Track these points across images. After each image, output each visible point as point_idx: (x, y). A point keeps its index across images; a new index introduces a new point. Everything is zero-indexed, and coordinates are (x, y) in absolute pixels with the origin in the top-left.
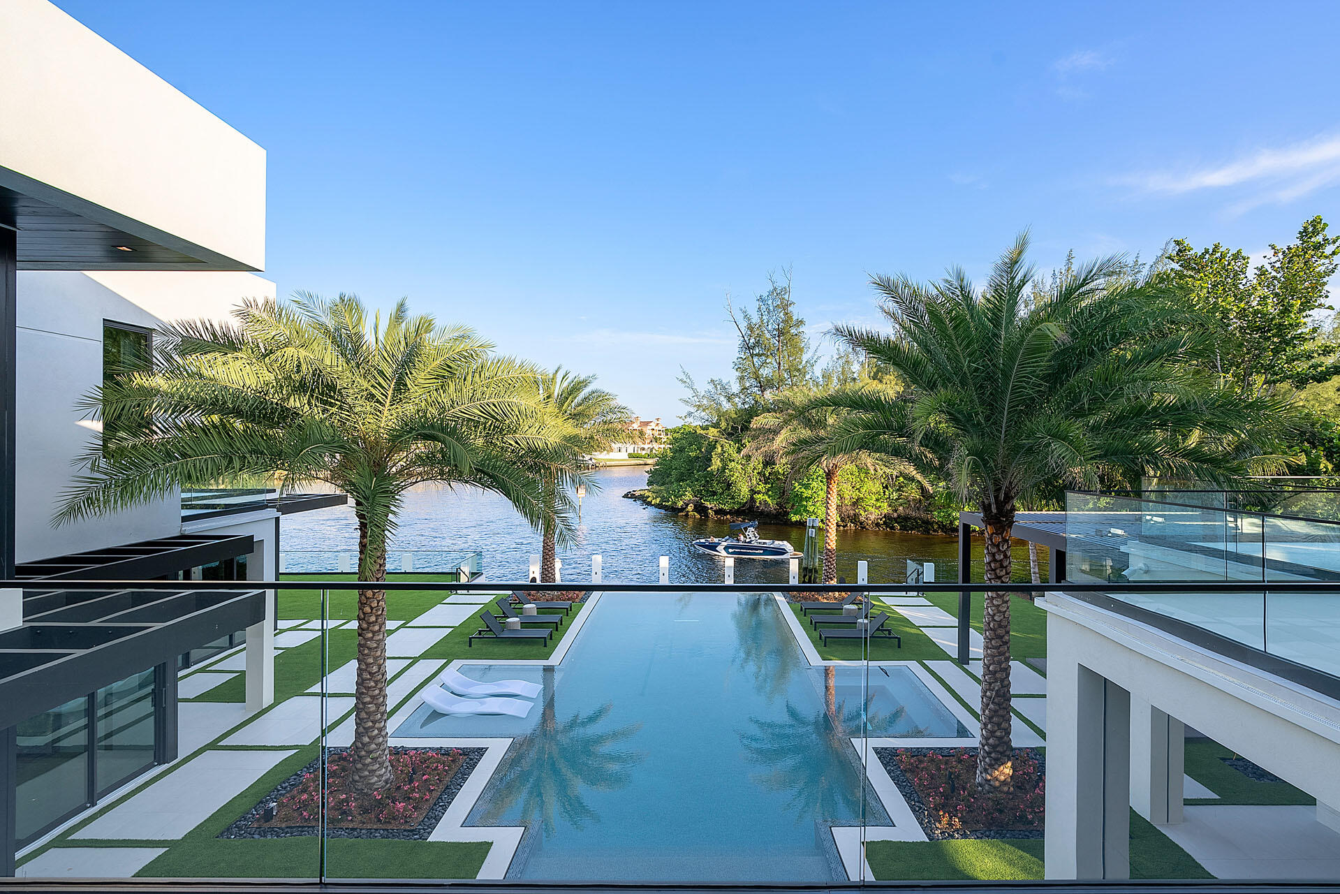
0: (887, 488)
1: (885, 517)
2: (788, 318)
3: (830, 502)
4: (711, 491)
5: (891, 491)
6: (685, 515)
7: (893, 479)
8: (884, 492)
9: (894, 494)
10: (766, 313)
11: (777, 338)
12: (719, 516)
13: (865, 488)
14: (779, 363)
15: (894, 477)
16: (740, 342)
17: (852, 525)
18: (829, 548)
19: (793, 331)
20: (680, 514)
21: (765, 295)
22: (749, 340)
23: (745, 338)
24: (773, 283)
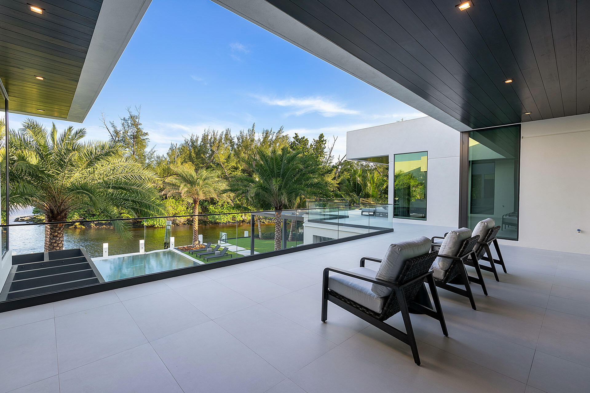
0: (188, 208)
1: (187, 220)
2: (139, 131)
3: (196, 212)
4: (91, 214)
5: (190, 209)
6: (74, 227)
7: (190, 205)
8: (187, 210)
9: (191, 210)
10: (127, 126)
11: (133, 140)
12: (98, 227)
13: (179, 209)
14: (134, 152)
15: (191, 204)
16: (110, 138)
17: (173, 225)
18: (196, 229)
19: (142, 137)
20: (70, 227)
21: (127, 118)
22: (116, 138)
23: (113, 137)
24: (130, 112)
